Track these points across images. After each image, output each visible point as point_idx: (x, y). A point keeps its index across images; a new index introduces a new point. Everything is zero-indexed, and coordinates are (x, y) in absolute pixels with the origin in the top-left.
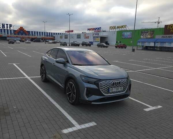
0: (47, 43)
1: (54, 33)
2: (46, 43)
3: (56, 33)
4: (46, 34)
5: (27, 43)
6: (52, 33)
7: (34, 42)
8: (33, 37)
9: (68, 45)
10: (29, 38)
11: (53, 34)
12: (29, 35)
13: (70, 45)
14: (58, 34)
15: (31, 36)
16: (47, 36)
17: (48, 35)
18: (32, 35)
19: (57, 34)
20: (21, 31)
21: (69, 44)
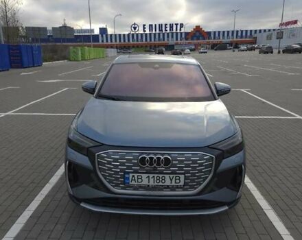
0: (236, 50)
1: (256, 31)
2: (234, 51)
3: (260, 31)
4: (239, 34)
5: (201, 53)
6: (251, 31)
7: (216, 50)
8: (216, 41)
9: (275, 51)
10: (208, 43)
11: (253, 33)
12: (209, 39)
13: (279, 52)
14: (265, 31)
15: (212, 41)
16: (242, 37)
17: (244, 34)
18: (214, 38)
19: (262, 31)
20: (198, 33)
21: (277, 51)
